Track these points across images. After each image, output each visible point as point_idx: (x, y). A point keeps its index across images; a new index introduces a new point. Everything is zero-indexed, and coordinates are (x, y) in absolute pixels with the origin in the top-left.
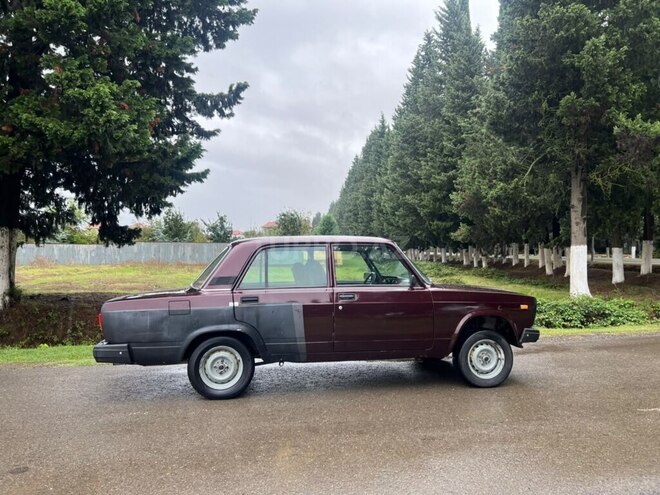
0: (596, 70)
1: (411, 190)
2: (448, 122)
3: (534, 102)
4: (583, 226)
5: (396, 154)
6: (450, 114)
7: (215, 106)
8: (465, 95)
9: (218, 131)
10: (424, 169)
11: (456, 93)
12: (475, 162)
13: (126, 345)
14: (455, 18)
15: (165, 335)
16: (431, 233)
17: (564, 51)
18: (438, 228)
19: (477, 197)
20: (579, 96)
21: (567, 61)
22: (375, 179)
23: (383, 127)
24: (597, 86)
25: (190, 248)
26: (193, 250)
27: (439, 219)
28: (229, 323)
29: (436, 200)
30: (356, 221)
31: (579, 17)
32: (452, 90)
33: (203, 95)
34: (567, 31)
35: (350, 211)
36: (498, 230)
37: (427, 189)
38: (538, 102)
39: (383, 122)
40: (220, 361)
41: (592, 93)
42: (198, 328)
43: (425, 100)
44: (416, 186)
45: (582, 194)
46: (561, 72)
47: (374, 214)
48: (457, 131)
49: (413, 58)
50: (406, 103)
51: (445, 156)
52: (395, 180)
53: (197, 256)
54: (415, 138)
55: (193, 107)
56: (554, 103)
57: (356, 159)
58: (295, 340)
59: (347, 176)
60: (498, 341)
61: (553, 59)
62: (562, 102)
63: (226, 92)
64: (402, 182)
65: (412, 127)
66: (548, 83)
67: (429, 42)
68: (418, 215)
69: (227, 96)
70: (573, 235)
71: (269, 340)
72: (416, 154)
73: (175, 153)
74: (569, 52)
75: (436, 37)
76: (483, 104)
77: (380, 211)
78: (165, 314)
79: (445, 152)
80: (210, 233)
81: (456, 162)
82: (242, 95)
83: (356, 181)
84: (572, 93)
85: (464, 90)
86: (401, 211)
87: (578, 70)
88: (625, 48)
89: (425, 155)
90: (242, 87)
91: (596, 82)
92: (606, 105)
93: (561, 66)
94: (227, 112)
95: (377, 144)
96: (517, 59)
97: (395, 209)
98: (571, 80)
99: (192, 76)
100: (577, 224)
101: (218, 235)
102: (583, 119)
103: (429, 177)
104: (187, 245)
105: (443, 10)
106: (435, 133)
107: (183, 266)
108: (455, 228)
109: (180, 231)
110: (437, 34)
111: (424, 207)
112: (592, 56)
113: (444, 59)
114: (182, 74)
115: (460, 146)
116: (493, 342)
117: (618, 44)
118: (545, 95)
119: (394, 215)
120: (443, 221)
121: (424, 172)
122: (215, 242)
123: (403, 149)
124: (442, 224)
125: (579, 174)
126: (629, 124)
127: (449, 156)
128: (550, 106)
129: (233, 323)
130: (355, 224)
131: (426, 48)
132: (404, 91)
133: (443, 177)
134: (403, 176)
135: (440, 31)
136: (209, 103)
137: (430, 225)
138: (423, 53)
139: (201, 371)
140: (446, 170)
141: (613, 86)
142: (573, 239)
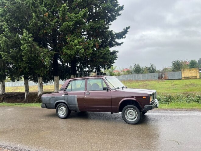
9: (123, 42)
13: (45, 104)
15: (51, 102)
26: (143, 76)
40: (62, 109)
58: (76, 105)
60: (135, 109)
63: (123, 31)
71: (70, 105)
80: (148, 70)
82: (128, 30)
90: (128, 28)
94: (124, 36)
101: (151, 71)
104: (141, 74)
109: (139, 70)
116: (133, 109)
129: (63, 100)
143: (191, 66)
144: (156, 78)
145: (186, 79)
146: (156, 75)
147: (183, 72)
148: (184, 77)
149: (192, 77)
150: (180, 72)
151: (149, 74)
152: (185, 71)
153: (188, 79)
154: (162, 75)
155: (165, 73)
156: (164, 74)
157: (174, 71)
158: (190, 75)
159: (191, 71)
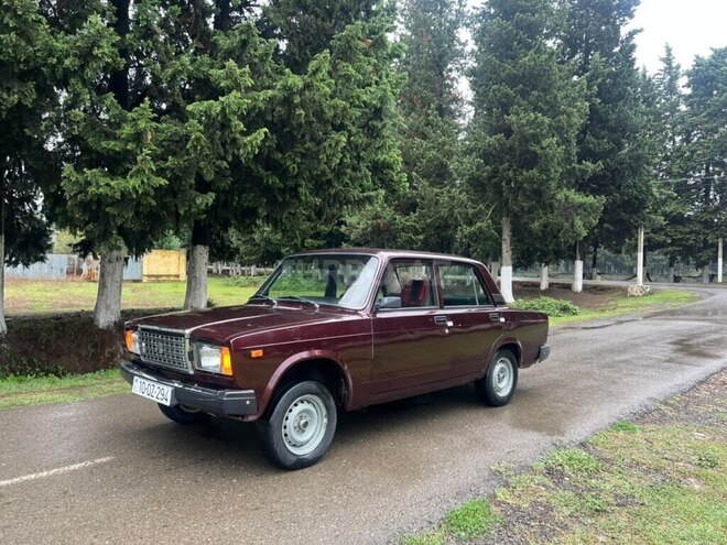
45: (511, 231)
100: (508, 252)
144: (56, 273)
145: (153, 282)
146: (61, 262)
147: (145, 259)
148: (148, 276)
149: (168, 276)
152: (152, 258)
153: (159, 282)
154: (80, 262)
155: (91, 257)
156: (88, 262)
158: (163, 271)
159: (166, 259)
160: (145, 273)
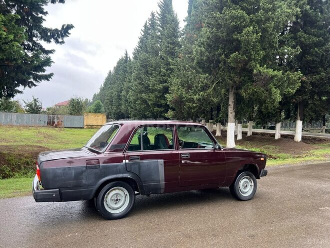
0: (248, 43)
1: (144, 91)
2: (163, 59)
3: (218, 54)
4: (234, 114)
5: (136, 72)
6: (164, 55)
7: (52, 36)
8: (172, 46)
9: (54, 51)
10: (151, 81)
11: (167, 45)
12: (179, 81)
13: (58, 190)
14: (166, 7)
15: (84, 182)
16: (153, 113)
17: (234, 32)
18: (157, 111)
19: (181, 97)
20: (239, 54)
21: (235, 37)
22: (123, 84)
23: (127, 57)
24: (247, 50)
25: (15, 116)
26: (17, 117)
27: (158, 107)
28: (123, 173)
29: (157, 97)
30: (111, 105)
31: (242, 17)
32: (166, 44)
33: (46, 29)
34: (236, 23)
35: (108, 99)
36: (188, 114)
37: (153, 91)
38: (220, 55)
39: (126, 54)
40: (115, 196)
41: (244, 53)
42: (104, 177)
43: (152, 46)
44: (147, 89)
45: (234, 99)
46: (231, 41)
47: (123, 102)
48: (168, 64)
49: (144, 24)
50: (140, 47)
51: (162, 75)
52: (136, 85)
53: (20, 121)
54: (146, 65)
55: (39, 35)
56: (227, 56)
57: (110, 72)
58: (159, 181)
59: (104, 80)
60: (251, 177)
61: (228, 34)
62: (232, 56)
63: (60, 29)
64: (140, 87)
65: (145, 59)
66: (225, 46)
67: (153, 17)
68: (148, 104)
69: (60, 31)
70: (229, 118)
71: (145, 182)
72: (147, 73)
73: (32, 62)
74: (236, 32)
75: (157, 15)
76: (194, 52)
77: (127, 101)
78: (84, 169)
79: (161, 74)
80: (28, 108)
81: (167, 79)
82: (69, 31)
83: (110, 84)
84: (237, 52)
85: (171, 44)
86: (139, 102)
87: (239, 42)
88: (260, 34)
89: (151, 74)
90: (70, 27)
91: (247, 48)
92: (250, 59)
93: (232, 39)
94: (60, 40)
95: (123, 65)
96: (212, 33)
97: (135, 100)
98: (236, 46)
99: (44, 17)
100: (231, 113)
101: (33, 109)
102: (240, 65)
103: (154, 85)
104: (13, 114)
105: (162, 2)
106: (157, 63)
107: (12, 126)
108: (167, 111)
109: (9, 106)
110: (158, 14)
111: (151, 100)
112: (247, 36)
113: (161, 27)
114: (38, 15)
115: (169, 72)
116: (249, 177)
117: (256, 32)
118: (224, 52)
119: (135, 103)
120: (160, 108)
121: (152, 83)
122: (31, 113)
123: (140, 70)
124: (160, 109)
125: (233, 90)
126: (261, 69)
127: (163, 76)
128: (225, 57)
129: (125, 173)
130: (110, 106)
131: (151, 20)
132: (139, 40)
133: (160, 86)
134: (140, 84)
135: (159, 13)
136: (49, 34)
137: (154, 109)
138: (150, 23)
139: (104, 203)
140: (162, 82)
141: (253, 51)
142: (229, 120)
143: (96, 110)
144: (42, 123)
145: (89, 128)
146: (45, 118)
147: (85, 117)
148: (87, 125)
149: (97, 126)
150: (82, 116)
151: (31, 115)
152: (89, 117)
153: (92, 128)
154: (54, 118)
155: (59, 116)
156: (58, 118)
157: (71, 114)
158: (94, 123)
159: (96, 117)
160: (85, 124)
